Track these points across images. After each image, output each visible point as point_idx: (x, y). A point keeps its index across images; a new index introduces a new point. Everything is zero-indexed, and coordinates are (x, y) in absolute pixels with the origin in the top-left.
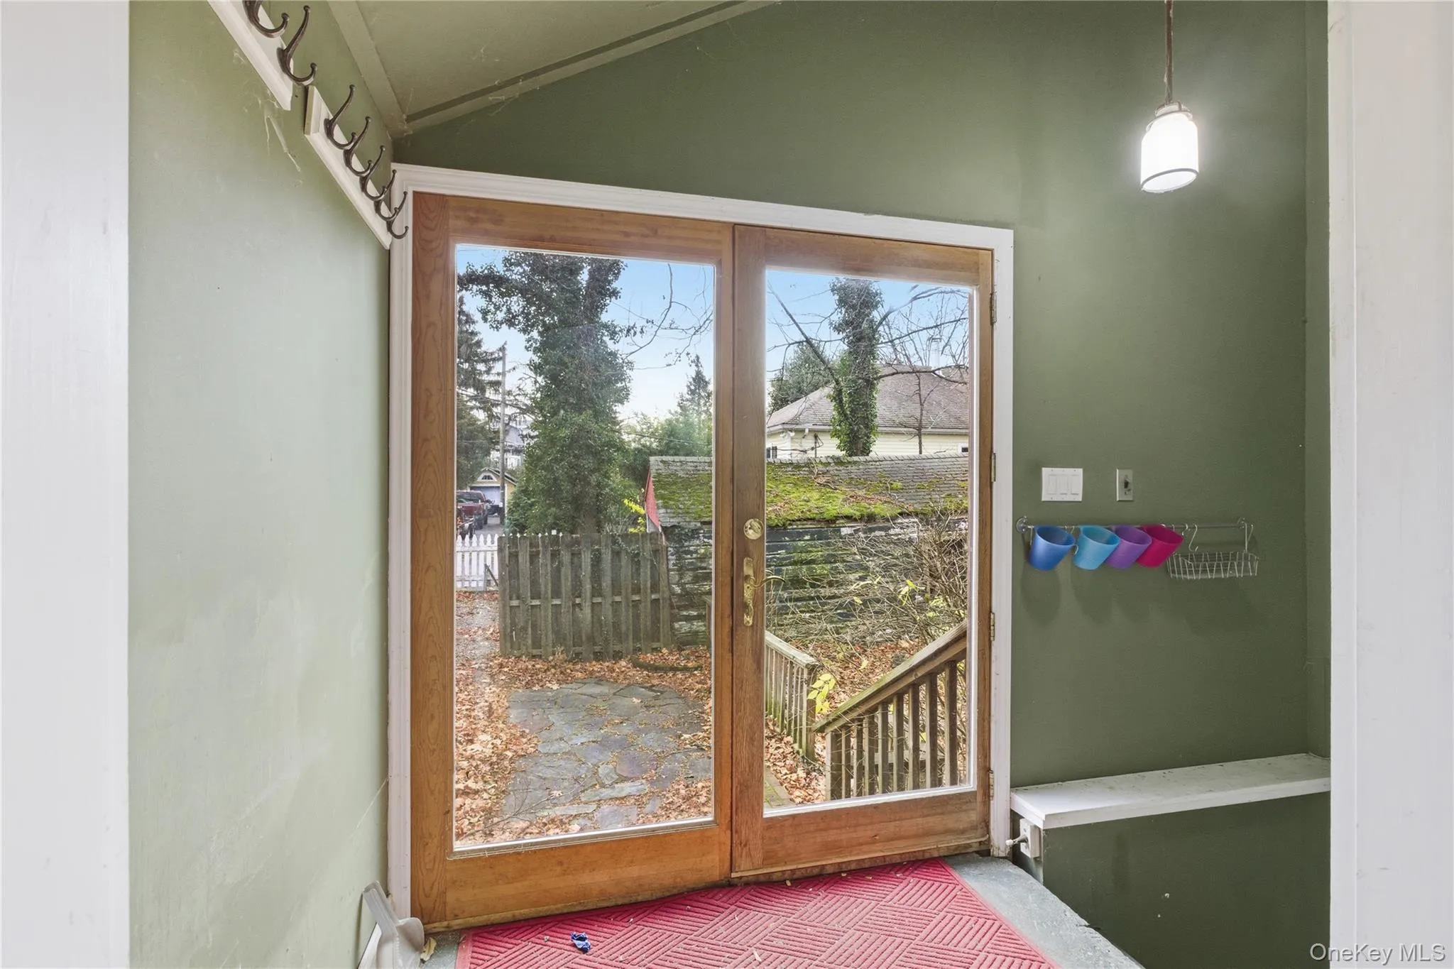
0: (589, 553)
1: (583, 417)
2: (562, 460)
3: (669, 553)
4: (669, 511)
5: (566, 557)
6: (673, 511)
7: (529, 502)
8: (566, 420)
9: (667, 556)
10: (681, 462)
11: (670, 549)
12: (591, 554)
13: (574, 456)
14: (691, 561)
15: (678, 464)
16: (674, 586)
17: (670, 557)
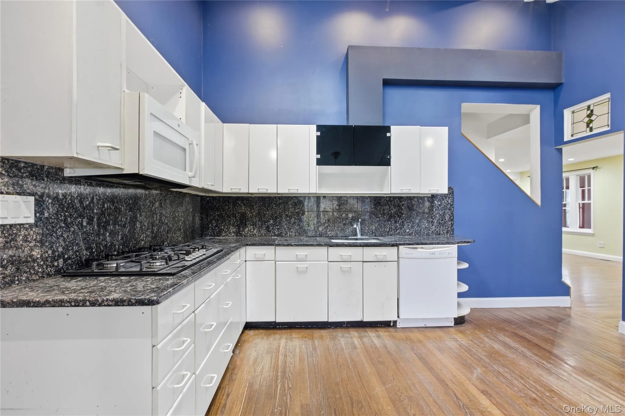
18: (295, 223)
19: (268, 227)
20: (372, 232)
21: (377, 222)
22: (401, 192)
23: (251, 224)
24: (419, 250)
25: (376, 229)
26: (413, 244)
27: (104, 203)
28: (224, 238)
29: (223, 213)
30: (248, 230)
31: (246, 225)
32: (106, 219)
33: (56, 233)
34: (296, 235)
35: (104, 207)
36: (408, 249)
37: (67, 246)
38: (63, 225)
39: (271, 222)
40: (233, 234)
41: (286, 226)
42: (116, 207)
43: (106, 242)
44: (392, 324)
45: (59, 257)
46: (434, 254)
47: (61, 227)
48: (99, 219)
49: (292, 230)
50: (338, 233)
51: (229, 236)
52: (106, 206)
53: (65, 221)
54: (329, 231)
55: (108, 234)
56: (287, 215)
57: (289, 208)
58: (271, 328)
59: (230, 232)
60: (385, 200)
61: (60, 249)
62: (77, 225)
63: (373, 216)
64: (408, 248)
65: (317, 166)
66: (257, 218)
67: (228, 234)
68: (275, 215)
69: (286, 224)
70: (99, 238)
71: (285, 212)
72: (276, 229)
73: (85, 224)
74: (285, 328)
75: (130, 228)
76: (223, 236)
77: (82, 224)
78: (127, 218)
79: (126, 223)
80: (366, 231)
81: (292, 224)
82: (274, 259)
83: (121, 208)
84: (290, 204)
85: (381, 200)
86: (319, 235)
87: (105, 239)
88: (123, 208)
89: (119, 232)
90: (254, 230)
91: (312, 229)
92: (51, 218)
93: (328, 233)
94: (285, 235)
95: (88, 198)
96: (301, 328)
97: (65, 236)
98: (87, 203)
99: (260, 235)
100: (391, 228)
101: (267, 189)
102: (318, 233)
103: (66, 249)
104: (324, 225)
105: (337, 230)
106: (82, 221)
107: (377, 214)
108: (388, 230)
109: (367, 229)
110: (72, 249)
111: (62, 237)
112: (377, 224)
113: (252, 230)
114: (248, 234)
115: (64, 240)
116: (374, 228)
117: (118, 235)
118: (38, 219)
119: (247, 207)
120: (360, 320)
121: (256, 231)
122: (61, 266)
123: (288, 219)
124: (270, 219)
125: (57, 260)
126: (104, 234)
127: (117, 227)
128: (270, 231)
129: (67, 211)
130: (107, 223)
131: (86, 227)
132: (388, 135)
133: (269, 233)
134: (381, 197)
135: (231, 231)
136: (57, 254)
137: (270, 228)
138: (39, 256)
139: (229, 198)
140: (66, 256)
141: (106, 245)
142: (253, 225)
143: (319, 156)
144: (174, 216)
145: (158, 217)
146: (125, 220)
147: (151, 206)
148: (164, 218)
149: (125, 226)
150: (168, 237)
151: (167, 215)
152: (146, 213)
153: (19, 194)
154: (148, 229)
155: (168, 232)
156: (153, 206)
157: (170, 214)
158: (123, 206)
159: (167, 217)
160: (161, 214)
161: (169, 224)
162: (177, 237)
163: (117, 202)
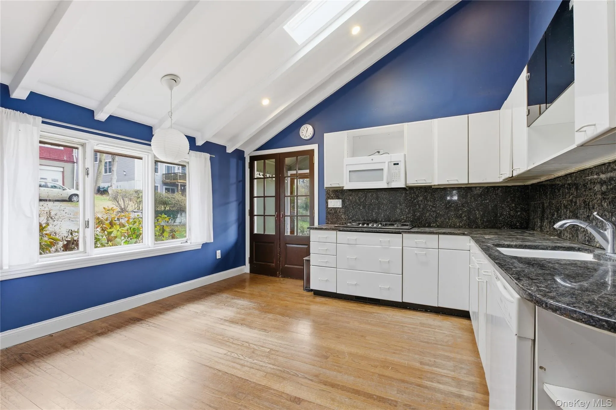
32: (373, 207)
33: (349, 211)
47: (351, 209)
48: (369, 207)
52: (373, 201)
53: (353, 207)
55: (374, 213)
61: (351, 216)
62: (358, 209)
73: (361, 208)
83: (383, 202)
87: (372, 215)
92: (347, 206)
95: (363, 198)
97: (353, 212)
98: (363, 200)
103: (353, 217)
106: (360, 207)
111: (351, 212)
115: (352, 214)
118: (343, 206)
125: (350, 220)
129: (353, 204)
131: (362, 210)
136: (349, 218)
140: (353, 219)
144: (448, 206)
145: (422, 206)
146: (386, 208)
147: (412, 200)
148: (431, 207)
149: (386, 210)
150: (436, 221)
151: (434, 206)
152: (407, 204)
153: (338, 199)
154: (408, 213)
155: (436, 217)
156: (414, 200)
157: (441, 205)
158: (385, 201)
159: (434, 207)
160: (426, 204)
161: (438, 211)
162: (454, 222)
163: (380, 199)
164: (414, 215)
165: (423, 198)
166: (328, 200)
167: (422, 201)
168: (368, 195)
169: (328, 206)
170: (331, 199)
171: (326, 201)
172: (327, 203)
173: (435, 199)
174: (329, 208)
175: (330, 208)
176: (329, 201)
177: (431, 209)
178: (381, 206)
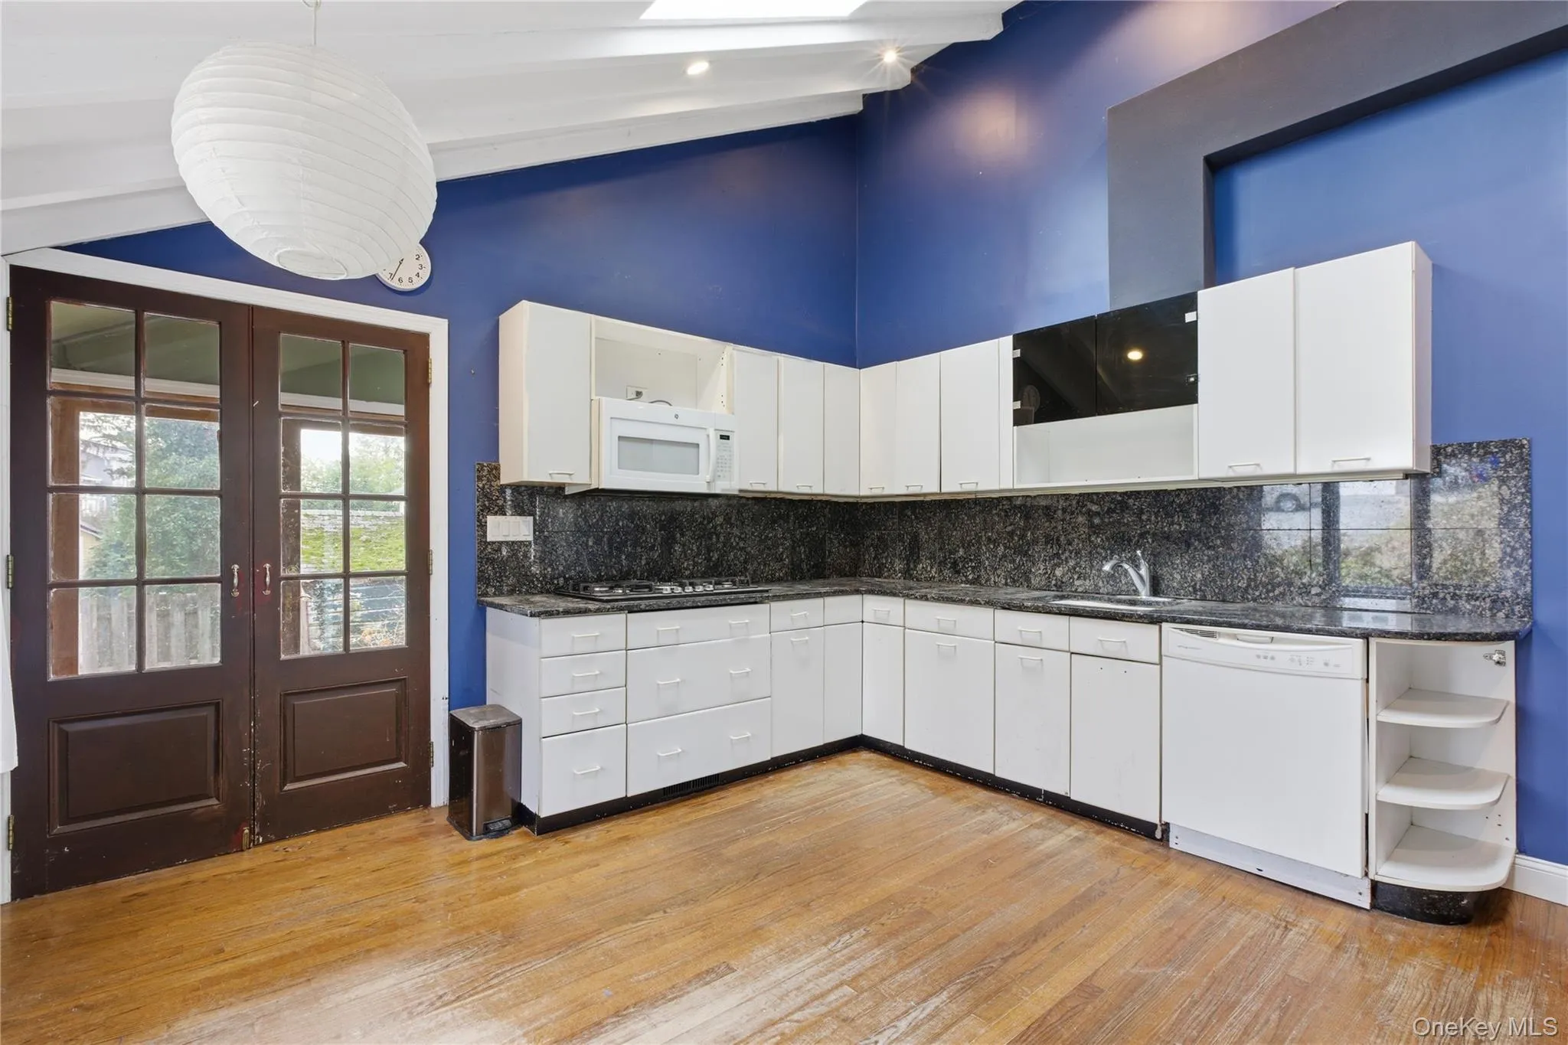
0: (209, 612)
1: (204, 462)
2: (174, 511)
3: (309, 609)
4: (309, 566)
5: (178, 617)
6: (314, 566)
7: (123, 559)
8: (180, 465)
9: (307, 610)
10: (329, 515)
11: (309, 604)
12: (211, 613)
13: (191, 507)
14: (335, 614)
15: (326, 518)
16: (314, 641)
17: (310, 612)
18: (1004, 556)
19: (955, 564)
20: (1194, 587)
21: (1209, 561)
22: (1231, 474)
23: (927, 557)
24: (1221, 640)
25: (1204, 578)
26: (1200, 623)
27: (617, 521)
28: (886, 580)
29: (885, 534)
30: (923, 568)
31: (918, 557)
32: (622, 539)
33: (556, 552)
34: (1006, 584)
35: (618, 524)
36: (1185, 633)
37: (569, 565)
38: (565, 544)
39: (961, 552)
40: (900, 574)
41: (987, 563)
42: (637, 526)
43: (622, 566)
44: (1158, 835)
45: (560, 575)
46: (1268, 660)
47: (561, 546)
48: (610, 540)
49: (999, 572)
50: (1101, 584)
51: (893, 578)
52: (621, 524)
54: (1079, 578)
55: (624, 557)
56: (989, 539)
57: (994, 524)
58: (906, 759)
59: (895, 570)
60: (1234, 498)
61: (561, 568)
62: (581, 545)
63: (1196, 543)
64: (1187, 630)
65: (1015, 427)
66: (936, 545)
67: (892, 574)
68: (968, 538)
69: (987, 559)
70: (611, 561)
71: (986, 532)
72: (970, 569)
73: (590, 543)
74: (927, 768)
75: (662, 552)
76: (885, 578)
77: (587, 545)
78: (655, 540)
79: (653, 546)
80: (1175, 584)
81: (1000, 559)
82: (902, 624)
83: (646, 526)
84: (996, 514)
85: (1219, 499)
86: (1055, 585)
87: (619, 562)
88: (648, 526)
89: (642, 556)
90: (932, 568)
91: (1040, 571)
92: (551, 537)
93: (1077, 583)
94: (986, 581)
95: (595, 515)
96: (953, 775)
97: (567, 556)
98: (594, 520)
99: (942, 578)
100: (1255, 580)
101: (922, 486)
102: (1054, 582)
104: (1067, 562)
105: (1098, 576)
106: (587, 541)
107: (1207, 538)
108: (1243, 584)
109: (1179, 577)
110: (575, 569)
111: (563, 555)
112: (1207, 568)
113: (929, 569)
114: (923, 577)
116: (1199, 576)
117: (641, 559)
118: (537, 537)
119: (920, 521)
120: (1063, 793)
121: (934, 570)
122: (561, 585)
123: (992, 546)
124: (958, 546)
125: (557, 578)
126: (618, 557)
127: (639, 550)
128: (958, 572)
130: (624, 543)
132: (1189, 317)
133: (957, 575)
134: (1219, 489)
135: (897, 569)
136: (557, 572)
137: (958, 565)
138: (538, 572)
139: (893, 503)
140: (567, 576)
141: (621, 570)
142: (930, 559)
143: (1018, 405)
144: (763, 537)
145: (722, 538)
146: (652, 541)
147: (705, 522)
148: (737, 539)
149: (652, 548)
150: (746, 569)
151: (743, 536)
152: (694, 532)
153: (520, 515)
154: (698, 554)
155: (745, 562)
156: (709, 523)
157: (753, 533)
158: (650, 524)
159: (743, 539)
160: (729, 533)
161: (749, 549)
162: (772, 570)
163: (639, 519)
164: (709, 559)
165: (724, 519)
166: (485, 517)
167: (721, 525)
168: (610, 506)
169: (485, 535)
170: (496, 514)
171: (479, 521)
172: (483, 526)
173: (743, 523)
174: (489, 543)
175: (494, 543)
176: (491, 520)
177: (738, 544)
178: (641, 538)
